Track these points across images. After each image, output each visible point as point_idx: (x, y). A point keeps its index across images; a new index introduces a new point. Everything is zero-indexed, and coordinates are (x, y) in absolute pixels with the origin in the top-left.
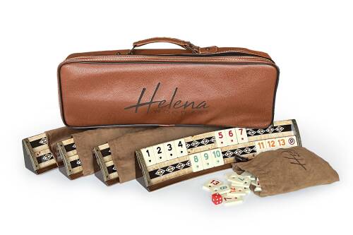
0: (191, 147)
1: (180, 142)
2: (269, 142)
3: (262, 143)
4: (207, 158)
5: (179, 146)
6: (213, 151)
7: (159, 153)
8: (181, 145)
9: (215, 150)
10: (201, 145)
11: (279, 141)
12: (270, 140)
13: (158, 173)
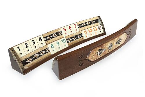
0: (47, 40)
1: (40, 38)
2: (89, 30)
3: (86, 31)
4: (58, 44)
5: (40, 40)
6: (61, 40)
7: (27, 47)
8: (41, 40)
9: (63, 39)
10: (53, 37)
11: (94, 29)
12: (89, 29)
13: (28, 61)
